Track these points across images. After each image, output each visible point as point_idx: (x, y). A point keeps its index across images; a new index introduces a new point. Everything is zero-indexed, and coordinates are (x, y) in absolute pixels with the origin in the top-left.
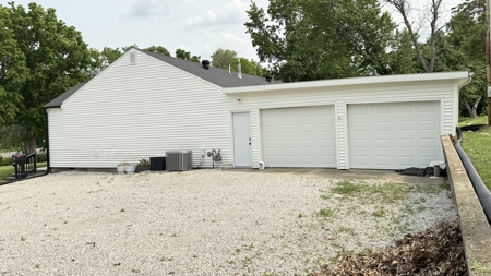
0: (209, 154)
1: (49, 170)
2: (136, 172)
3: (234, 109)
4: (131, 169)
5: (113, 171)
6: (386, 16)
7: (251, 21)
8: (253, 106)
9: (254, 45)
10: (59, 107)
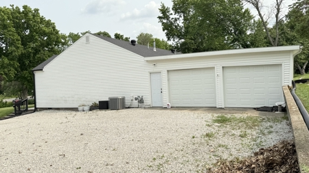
0: (136, 99)
1: (36, 110)
2: (90, 110)
3: (151, 71)
4: (87, 108)
5: (76, 109)
6: (247, 11)
7: (161, 15)
8: (163, 68)
9: (164, 30)
10: (42, 70)
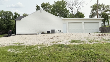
1: (16, 34)
2: (41, 34)
5: (36, 34)
6: (68, 10)
10: (20, 20)
